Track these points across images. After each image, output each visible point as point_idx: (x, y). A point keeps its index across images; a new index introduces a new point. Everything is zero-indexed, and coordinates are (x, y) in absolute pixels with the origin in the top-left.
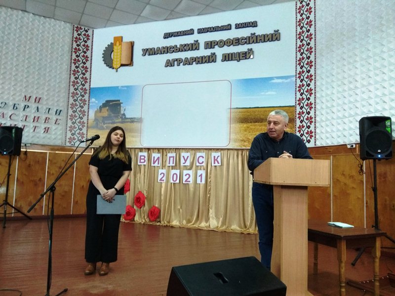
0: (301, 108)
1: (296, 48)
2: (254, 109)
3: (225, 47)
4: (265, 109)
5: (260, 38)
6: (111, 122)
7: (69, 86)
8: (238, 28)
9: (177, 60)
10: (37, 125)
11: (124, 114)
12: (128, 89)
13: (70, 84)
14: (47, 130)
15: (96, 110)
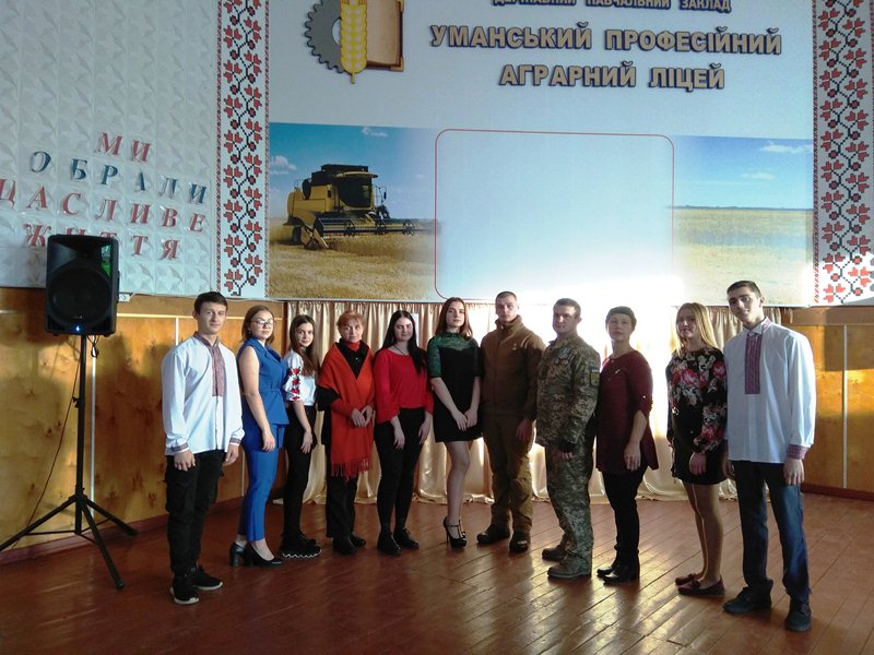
0: (834, 216)
1: (815, 78)
2: (729, 213)
3: (657, 49)
4: (751, 213)
5: (740, 43)
6: (342, 228)
7: (219, 112)
8: (688, 9)
9: (533, 67)
10: (144, 235)
11: (383, 209)
12: (393, 137)
13: (219, 106)
14: (170, 251)
15: (293, 190)
